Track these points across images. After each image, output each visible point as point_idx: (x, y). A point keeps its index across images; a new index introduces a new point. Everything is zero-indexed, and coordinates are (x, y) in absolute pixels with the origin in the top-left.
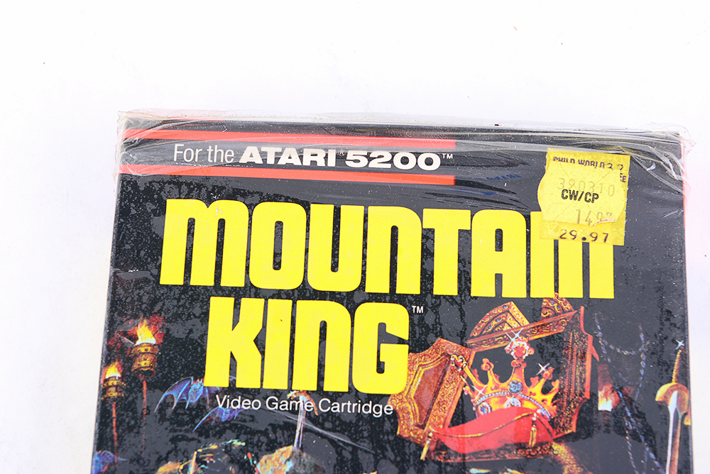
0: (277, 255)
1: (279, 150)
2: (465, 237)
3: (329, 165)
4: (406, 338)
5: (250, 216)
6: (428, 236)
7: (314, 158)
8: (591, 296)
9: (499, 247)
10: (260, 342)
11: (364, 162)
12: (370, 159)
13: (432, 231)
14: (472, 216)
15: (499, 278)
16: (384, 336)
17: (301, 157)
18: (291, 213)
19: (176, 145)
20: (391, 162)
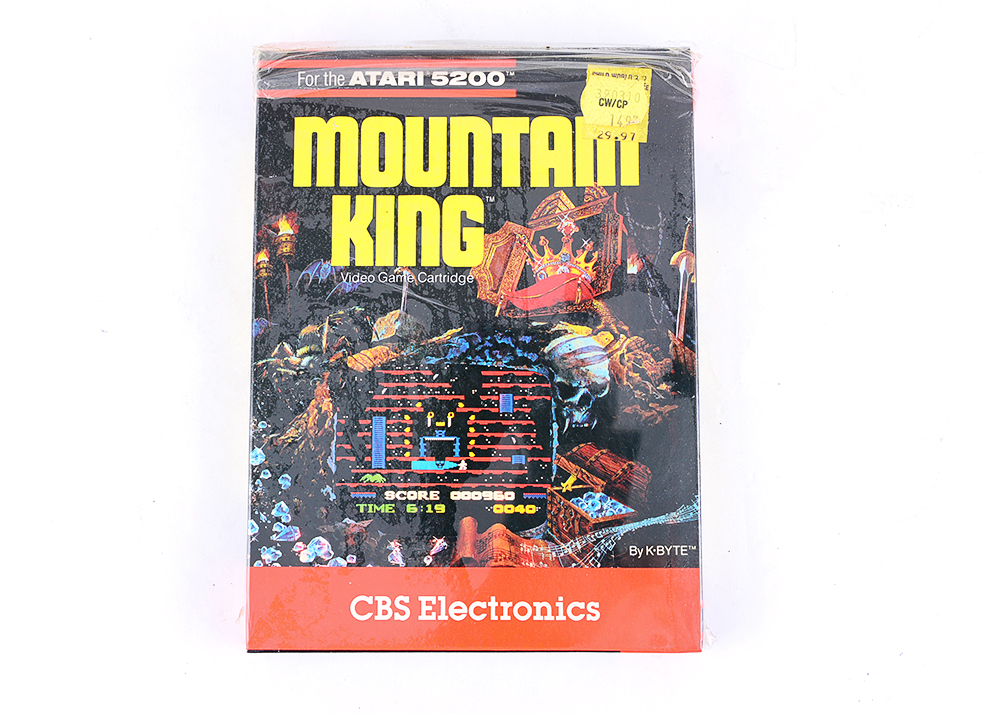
0: (382, 159)
1: (379, 73)
2: (525, 139)
3: (419, 84)
4: (482, 222)
5: (360, 129)
6: (497, 139)
7: (406, 80)
8: (622, 184)
9: (551, 146)
10: (372, 230)
11: (445, 81)
12: (450, 78)
13: (500, 135)
14: (530, 122)
15: (551, 171)
16: (466, 221)
17: (397, 80)
18: (390, 125)
19: (300, 73)
20: (467, 80)
